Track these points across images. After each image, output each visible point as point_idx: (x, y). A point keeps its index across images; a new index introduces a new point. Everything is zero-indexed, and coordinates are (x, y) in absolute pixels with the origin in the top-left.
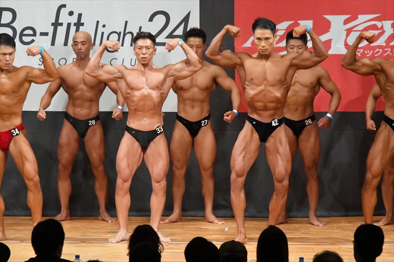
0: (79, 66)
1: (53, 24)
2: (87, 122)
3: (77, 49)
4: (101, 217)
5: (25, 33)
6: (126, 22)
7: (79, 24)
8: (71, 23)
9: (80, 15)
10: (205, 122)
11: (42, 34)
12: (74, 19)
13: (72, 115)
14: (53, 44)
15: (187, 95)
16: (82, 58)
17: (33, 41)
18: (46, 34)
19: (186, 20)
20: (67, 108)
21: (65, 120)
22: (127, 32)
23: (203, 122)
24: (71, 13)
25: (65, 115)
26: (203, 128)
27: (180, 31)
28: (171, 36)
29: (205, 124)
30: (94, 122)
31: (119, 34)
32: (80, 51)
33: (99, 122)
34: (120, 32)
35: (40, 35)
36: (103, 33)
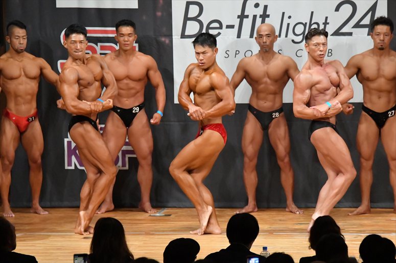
0: (263, 59)
1: (239, 17)
2: (270, 114)
3: (261, 41)
4: (288, 208)
5: (212, 26)
6: (312, 13)
7: (265, 16)
8: (256, 15)
9: (266, 7)
10: (392, 113)
11: (228, 27)
12: (259, 11)
13: (256, 107)
14: (239, 36)
15: (373, 85)
16: (267, 51)
17: (219, 34)
18: (232, 27)
19: (373, 9)
20: (250, 100)
21: (249, 112)
22: (312, 22)
23: (390, 112)
24: (257, 5)
25: (249, 107)
26: (389, 119)
27: (367, 21)
28: (357, 25)
29: (392, 114)
30: (277, 114)
31: (305, 25)
32: (265, 44)
33: (282, 114)
34: (306, 23)
35: (226, 28)
36: (288, 24)
